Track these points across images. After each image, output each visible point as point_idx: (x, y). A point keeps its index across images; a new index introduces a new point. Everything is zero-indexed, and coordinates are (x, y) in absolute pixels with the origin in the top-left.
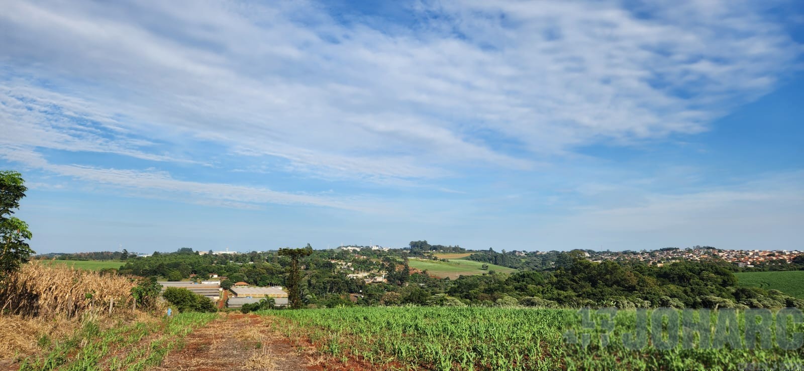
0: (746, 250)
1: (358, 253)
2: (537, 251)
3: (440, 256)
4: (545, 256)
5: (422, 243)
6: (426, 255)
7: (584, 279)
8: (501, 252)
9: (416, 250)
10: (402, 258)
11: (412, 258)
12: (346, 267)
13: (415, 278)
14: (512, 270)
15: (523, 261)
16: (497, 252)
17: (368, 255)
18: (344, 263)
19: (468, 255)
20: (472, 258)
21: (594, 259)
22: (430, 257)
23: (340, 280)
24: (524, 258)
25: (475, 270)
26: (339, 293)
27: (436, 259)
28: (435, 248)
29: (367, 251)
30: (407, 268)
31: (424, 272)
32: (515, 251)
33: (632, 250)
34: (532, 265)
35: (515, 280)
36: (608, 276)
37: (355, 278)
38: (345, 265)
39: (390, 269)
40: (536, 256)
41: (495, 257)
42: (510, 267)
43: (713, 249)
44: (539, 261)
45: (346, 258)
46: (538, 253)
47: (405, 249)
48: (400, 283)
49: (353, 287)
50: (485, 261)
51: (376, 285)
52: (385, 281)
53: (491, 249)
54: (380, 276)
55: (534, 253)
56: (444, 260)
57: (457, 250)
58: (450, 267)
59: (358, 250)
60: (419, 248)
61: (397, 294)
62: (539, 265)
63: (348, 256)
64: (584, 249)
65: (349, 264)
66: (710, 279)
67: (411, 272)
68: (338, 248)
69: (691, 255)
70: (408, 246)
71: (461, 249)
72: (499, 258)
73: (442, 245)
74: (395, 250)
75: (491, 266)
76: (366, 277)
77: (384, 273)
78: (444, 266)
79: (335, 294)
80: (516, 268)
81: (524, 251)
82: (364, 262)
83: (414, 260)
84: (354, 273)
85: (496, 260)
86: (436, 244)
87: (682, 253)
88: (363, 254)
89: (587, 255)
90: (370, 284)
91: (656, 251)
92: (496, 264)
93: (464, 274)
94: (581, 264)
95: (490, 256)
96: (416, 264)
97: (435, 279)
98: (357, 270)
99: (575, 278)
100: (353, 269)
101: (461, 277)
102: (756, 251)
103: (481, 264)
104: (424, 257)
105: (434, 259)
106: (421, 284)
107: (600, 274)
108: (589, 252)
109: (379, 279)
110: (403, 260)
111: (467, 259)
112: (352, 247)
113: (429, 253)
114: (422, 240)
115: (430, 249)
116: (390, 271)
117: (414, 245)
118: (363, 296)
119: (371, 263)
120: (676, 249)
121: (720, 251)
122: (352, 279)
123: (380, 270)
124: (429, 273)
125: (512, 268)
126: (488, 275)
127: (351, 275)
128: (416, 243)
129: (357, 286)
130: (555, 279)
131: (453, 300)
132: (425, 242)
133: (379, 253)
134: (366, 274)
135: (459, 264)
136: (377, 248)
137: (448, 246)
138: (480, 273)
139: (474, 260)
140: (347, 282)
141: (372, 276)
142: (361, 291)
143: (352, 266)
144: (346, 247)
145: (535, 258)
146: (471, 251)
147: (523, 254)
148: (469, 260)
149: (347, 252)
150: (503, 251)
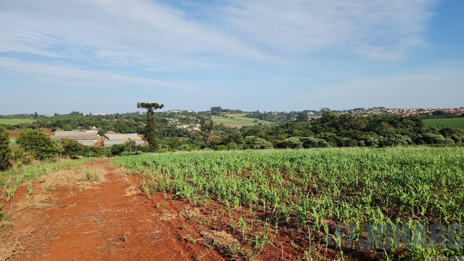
0: (403, 108)
1: (181, 114)
2: (284, 112)
3: (229, 115)
4: (288, 114)
5: (218, 108)
6: (221, 115)
8: (264, 113)
9: (215, 112)
10: (207, 116)
11: (213, 117)
12: (174, 122)
13: (217, 128)
14: (271, 123)
15: (276, 117)
16: (261, 112)
17: (187, 115)
18: (173, 120)
19: (245, 114)
20: (247, 116)
21: (317, 115)
22: (223, 116)
23: (173, 129)
24: (276, 115)
25: (250, 123)
26: (173, 137)
27: (227, 117)
28: (225, 111)
29: (185, 113)
30: (212, 122)
31: (221, 124)
32: (271, 112)
33: (337, 110)
34: (282, 120)
36: (346, 123)
37: (182, 128)
38: (174, 121)
39: (202, 122)
40: (283, 114)
41: (261, 115)
42: (269, 121)
43: (384, 108)
44: (285, 117)
45: (174, 117)
46: (284, 113)
47: (208, 111)
48: (208, 131)
49: (181, 133)
50: (255, 118)
51: (195, 132)
52: (199, 130)
53: (258, 111)
54: (196, 127)
55: (283, 113)
56: (231, 118)
57: (238, 112)
58: (236, 122)
59: (181, 112)
60: (216, 111)
61: (218, 137)
62: (286, 120)
63: (175, 116)
64: (310, 110)
65: (176, 120)
66: (408, 124)
67: (214, 125)
68: (168, 111)
69: (372, 112)
70: (210, 110)
71: (240, 111)
72: (263, 116)
73: (229, 109)
74: (203, 112)
75: (259, 121)
76: (188, 127)
77: (198, 125)
78: (232, 120)
79: (170, 138)
80: (272, 121)
81: (276, 112)
82: (185, 119)
83: (214, 118)
84: (180, 125)
85: (261, 117)
86: (226, 108)
87: (367, 111)
88: (184, 115)
89: (312, 113)
90: (190, 132)
91: (351, 110)
92: (261, 119)
93: (245, 125)
94: (328, 116)
95: (257, 115)
96: (216, 120)
97: (229, 128)
98: (181, 124)
99: (324, 125)
100: (179, 123)
101: (244, 127)
102: (408, 109)
103: (253, 119)
104: (220, 116)
105: (226, 117)
106: (221, 131)
107: (340, 122)
108: (313, 111)
109: (196, 129)
110: (208, 118)
111: (244, 117)
112: (176, 111)
113: (222, 113)
114: (218, 106)
115: (223, 112)
116: (202, 124)
117: (213, 109)
118: (187, 139)
119: (190, 120)
120: (363, 108)
121: (388, 109)
122: (180, 129)
123: (195, 123)
124: (224, 125)
125: (270, 121)
126: (258, 126)
127: (179, 127)
128: (214, 108)
129: (183, 133)
130: (311, 126)
132: (220, 108)
133: (193, 114)
134: (188, 126)
135: (240, 120)
136: (191, 111)
137: (233, 110)
138: (253, 124)
139: (248, 117)
140: (177, 130)
141: (191, 127)
142: (186, 136)
143: (178, 121)
144: (173, 111)
145: (283, 116)
146: (246, 112)
147: (276, 114)
148: (245, 117)
149: (174, 113)
150: (265, 112)
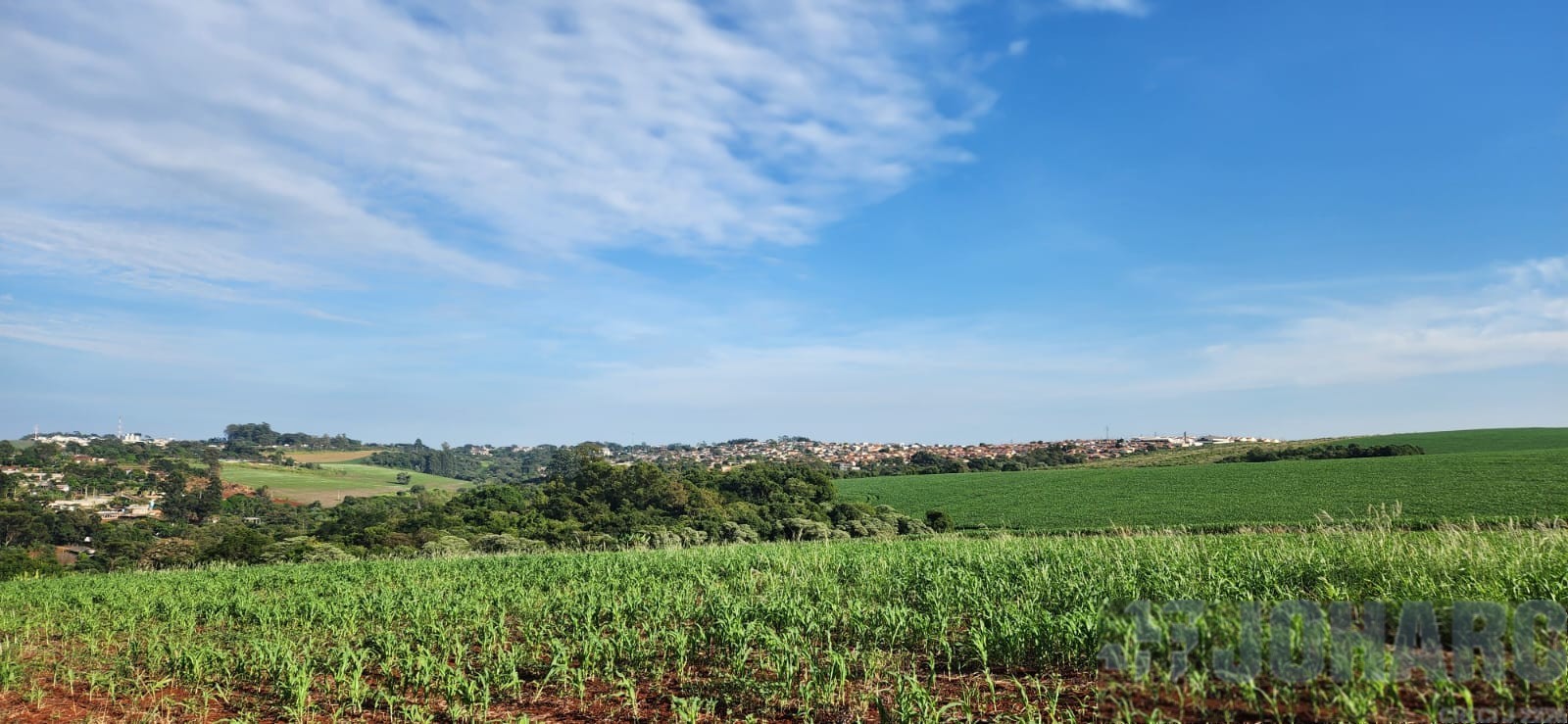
0: (851, 443)
1: (83, 450)
2: (515, 446)
3: (300, 457)
4: (529, 454)
5: (257, 428)
6: (266, 454)
7: (599, 497)
8: (439, 448)
9: (242, 443)
10: (204, 461)
11: (231, 462)
12: (45, 483)
13: (235, 504)
14: (462, 483)
15: (485, 464)
16: (431, 447)
17: (111, 456)
18: (41, 475)
19: (368, 453)
20: (376, 460)
21: (618, 459)
22: (275, 459)
23: (29, 515)
24: (486, 458)
25: (380, 485)
26: (26, 547)
27: (289, 463)
28: (289, 439)
29: (109, 446)
30: (215, 486)
31: (260, 492)
32: (469, 447)
33: (684, 443)
34: (501, 474)
35: (466, 501)
36: (641, 491)
37: (71, 509)
38: (45, 478)
39: (173, 486)
40: (512, 455)
41: (427, 458)
42: (458, 477)
43: (807, 440)
44: (517, 463)
45: (47, 463)
46: (515, 450)
47: (213, 441)
48: (195, 517)
49: (67, 530)
50: (404, 465)
51: (131, 523)
52: (156, 513)
53: (419, 441)
54: (144, 502)
55: (509, 449)
56: (309, 466)
57: (340, 444)
58: (325, 481)
59: (84, 442)
60: (247, 441)
61: (187, 542)
62: (517, 474)
63: (54, 458)
64: (602, 442)
65: (55, 476)
66: (798, 491)
67: (226, 494)
68: (26, 438)
69: (774, 450)
70: (221, 435)
71: (351, 441)
72: (435, 459)
73: (307, 433)
74: (186, 445)
75: (417, 477)
76: (102, 507)
77: (154, 497)
78: (310, 477)
79: (13, 549)
80: (468, 479)
81: (489, 446)
82: (98, 472)
83: (235, 465)
84: (68, 497)
85: (428, 464)
86: (293, 431)
87: (762, 448)
88: (97, 454)
89: (607, 452)
90: (114, 522)
91: (722, 444)
92: (427, 471)
93: (355, 494)
94: (594, 469)
95: (415, 457)
96: (238, 475)
97: (286, 506)
98: (78, 491)
99: (583, 496)
100: (66, 489)
101: (348, 501)
102: (865, 444)
103: (394, 472)
104: (260, 459)
105: (286, 464)
106: (251, 519)
107: (625, 487)
108: (611, 446)
109: (140, 510)
110: (205, 467)
111: (364, 462)
112: (66, 435)
113: (273, 450)
114: (258, 422)
115: (277, 443)
116: (171, 492)
117: (236, 432)
118: (92, 551)
119: (119, 475)
120: (752, 441)
121: (816, 444)
122: (63, 514)
123: (143, 489)
124: (272, 494)
125: (461, 478)
126: (408, 495)
127: (61, 503)
128: (242, 428)
129: (77, 528)
130: (544, 499)
131: (326, 550)
132: (265, 428)
133: (142, 452)
134: (103, 500)
135: (344, 473)
136: (138, 439)
137: (321, 436)
138: (392, 491)
139: (379, 464)
140: (48, 520)
141: (123, 503)
142: (87, 539)
143: (64, 481)
144: (50, 436)
145: (508, 459)
146: (374, 445)
147: (486, 452)
148: (368, 464)
149: (52, 448)
150: (445, 446)
